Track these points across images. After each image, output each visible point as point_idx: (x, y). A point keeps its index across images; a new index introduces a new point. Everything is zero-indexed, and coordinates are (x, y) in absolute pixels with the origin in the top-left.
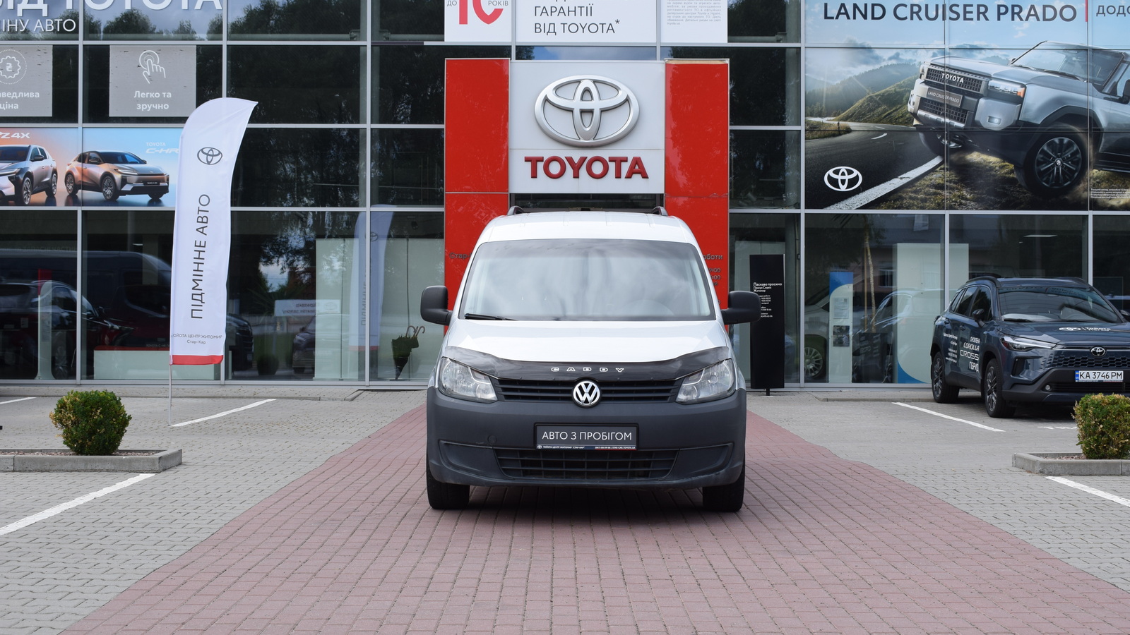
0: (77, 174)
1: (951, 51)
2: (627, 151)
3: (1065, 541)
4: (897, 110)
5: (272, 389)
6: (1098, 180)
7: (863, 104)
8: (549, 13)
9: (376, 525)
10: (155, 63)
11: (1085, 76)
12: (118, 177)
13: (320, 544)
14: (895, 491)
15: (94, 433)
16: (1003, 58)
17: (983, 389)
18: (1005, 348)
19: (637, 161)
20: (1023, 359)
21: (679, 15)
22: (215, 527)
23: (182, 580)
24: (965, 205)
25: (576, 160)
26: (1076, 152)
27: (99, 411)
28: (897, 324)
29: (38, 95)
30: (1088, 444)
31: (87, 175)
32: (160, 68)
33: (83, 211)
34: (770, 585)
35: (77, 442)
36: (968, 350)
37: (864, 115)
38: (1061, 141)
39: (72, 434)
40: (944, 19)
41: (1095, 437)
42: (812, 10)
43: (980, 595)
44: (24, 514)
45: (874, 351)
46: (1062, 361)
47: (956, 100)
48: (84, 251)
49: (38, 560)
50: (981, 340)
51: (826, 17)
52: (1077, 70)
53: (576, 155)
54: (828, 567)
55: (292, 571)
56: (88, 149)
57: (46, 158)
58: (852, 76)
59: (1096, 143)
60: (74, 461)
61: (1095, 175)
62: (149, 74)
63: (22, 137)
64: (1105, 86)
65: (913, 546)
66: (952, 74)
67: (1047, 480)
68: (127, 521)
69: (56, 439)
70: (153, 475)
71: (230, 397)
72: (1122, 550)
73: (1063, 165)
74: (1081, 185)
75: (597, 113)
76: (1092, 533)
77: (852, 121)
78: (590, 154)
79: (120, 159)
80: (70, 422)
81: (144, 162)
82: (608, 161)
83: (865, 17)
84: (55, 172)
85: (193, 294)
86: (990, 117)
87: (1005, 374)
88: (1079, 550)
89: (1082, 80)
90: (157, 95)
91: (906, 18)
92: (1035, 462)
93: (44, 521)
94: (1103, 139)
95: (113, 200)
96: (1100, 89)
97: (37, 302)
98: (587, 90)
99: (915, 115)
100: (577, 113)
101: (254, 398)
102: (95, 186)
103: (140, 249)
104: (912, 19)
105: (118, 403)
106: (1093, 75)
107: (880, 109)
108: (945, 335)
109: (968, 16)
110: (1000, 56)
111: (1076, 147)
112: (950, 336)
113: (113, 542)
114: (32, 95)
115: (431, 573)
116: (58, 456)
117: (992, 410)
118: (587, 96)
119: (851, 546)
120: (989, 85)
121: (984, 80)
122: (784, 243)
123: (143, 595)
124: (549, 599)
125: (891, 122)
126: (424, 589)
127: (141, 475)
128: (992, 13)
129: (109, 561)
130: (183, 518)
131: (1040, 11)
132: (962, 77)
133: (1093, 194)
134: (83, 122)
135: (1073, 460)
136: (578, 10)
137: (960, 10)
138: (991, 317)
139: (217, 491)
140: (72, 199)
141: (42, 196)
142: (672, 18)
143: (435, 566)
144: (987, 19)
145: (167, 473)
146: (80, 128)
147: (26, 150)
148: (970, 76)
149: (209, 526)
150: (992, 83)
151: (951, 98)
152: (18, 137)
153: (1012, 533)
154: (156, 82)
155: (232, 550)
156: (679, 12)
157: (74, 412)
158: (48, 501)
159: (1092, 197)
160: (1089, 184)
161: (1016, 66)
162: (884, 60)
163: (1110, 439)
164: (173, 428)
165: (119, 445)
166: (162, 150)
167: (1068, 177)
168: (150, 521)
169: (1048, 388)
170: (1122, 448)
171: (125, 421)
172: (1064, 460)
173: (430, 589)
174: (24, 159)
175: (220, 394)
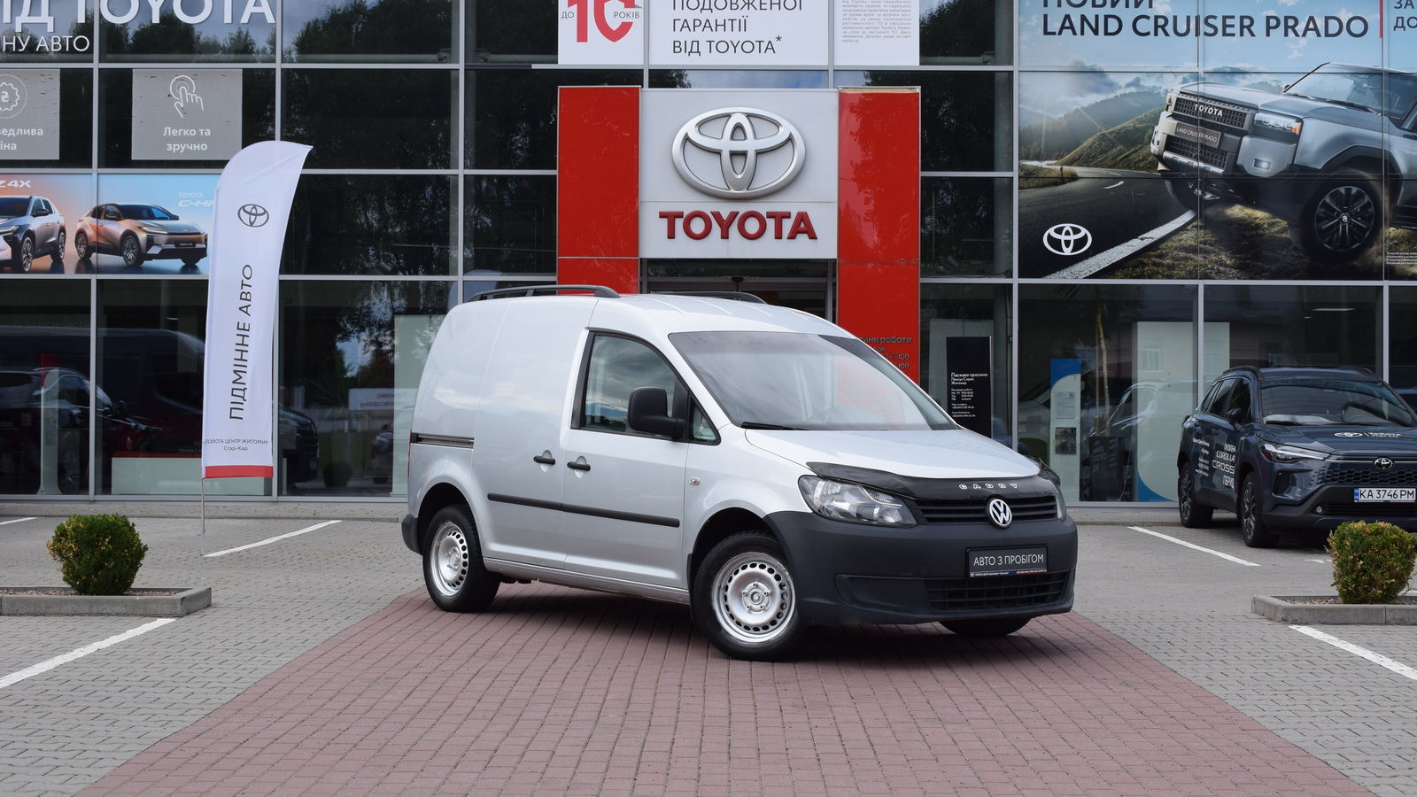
0: (90, 232)
1: (1206, 75)
2: (790, 204)
3: (1285, 708)
4: (1136, 151)
5: (337, 507)
6: (1396, 241)
7: (1093, 143)
8: (692, 27)
9: (439, 685)
10: (190, 91)
11: (1379, 108)
12: (142, 236)
13: (368, 708)
14: (1094, 643)
15: (101, 567)
16: (1274, 84)
17: (1239, 509)
18: (1265, 458)
19: (803, 217)
20: (1288, 473)
21: (858, 30)
22: (242, 686)
23: (193, 752)
24: (1224, 273)
25: (725, 216)
26: (1368, 205)
27: (107, 540)
28: (1137, 425)
29: (41, 132)
30: (1345, 585)
31: (103, 234)
32: (197, 98)
33: (98, 280)
34: (905, 760)
35: (80, 578)
36: (1222, 460)
37: (1094, 157)
38: (1348, 191)
39: (74, 568)
40: (1197, 34)
41: (1354, 576)
42: (1028, 23)
43: (1157, 774)
44: (10, 669)
45: (1111, 460)
46: (1337, 475)
47: (1213, 139)
48: (99, 329)
49: (22, 727)
50: (1237, 449)
51: (1046, 32)
52: (1369, 100)
53: (725, 210)
54: (982, 739)
55: (328, 741)
56: (105, 200)
57: (51, 212)
58: (1078, 107)
59: (1394, 194)
60: (76, 602)
61: (1392, 234)
62: (182, 105)
63: (21, 186)
64: (1405, 120)
65: (1094, 714)
66: (1208, 105)
67: (1290, 629)
68: (135, 679)
69: (53, 575)
70: (174, 620)
71: (284, 518)
72: (1351, 720)
73: (1350, 222)
74: (1374, 248)
75: (751, 155)
76: (1322, 698)
77: (1079, 166)
78: (742, 208)
79: (145, 213)
80: (71, 554)
81: (176, 218)
82: (765, 216)
83: (1096, 32)
84: (62, 230)
85: (233, 389)
86: (1257, 161)
87: (1266, 492)
88: (1298, 720)
89: (1375, 113)
90: (193, 132)
91: (1148, 34)
92: (1276, 607)
93: (32, 679)
94: (1402, 188)
95: (135, 267)
96: (1399, 124)
97: (40, 396)
98: (739, 127)
99: (1159, 157)
100: (726, 155)
101: (314, 519)
102: (114, 247)
103: (174, 326)
104: (1156, 34)
105: (131, 529)
106: (1390, 106)
107: (1114, 150)
108: (1195, 440)
109: (1229, 30)
110: (1269, 82)
111: (1367, 199)
112: (1201, 442)
113: (114, 704)
114: (33, 132)
115: (496, 744)
116: (57, 596)
117: (1249, 537)
118: (739, 134)
119: (1018, 714)
120: (1256, 119)
121: (1249, 113)
122: (992, 322)
123: (144, 770)
124: (632, 776)
125: (1129, 167)
126: (485, 763)
127: (159, 620)
128: (1259, 28)
129: (108, 729)
130: (204, 675)
131: (1320, 24)
132: (1221, 109)
133: (1389, 259)
134: (99, 167)
135: (1327, 605)
136: (729, 24)
137: (1218, 23)
138: (1251, 419)
139: (251, 640)
140: (85, 265)
141: (46, 261)
142: (848, 34)
143: (504, 735)
144: (1252, 35)
145: (191, 617)
146: (95, 175)
147: (26, 202)
148: (1231, 108)
149: (236, 685)
150: (1259, 116)
151: (1206, 137)
152: (16, 185)
153: (1223, 697)
154: (191, 116)
155: (259, 715)
156: (857, 26)
157: (76, 541)
158: (40, 653)
159: (1388, 263)
160: (1385, 246)
161: (1290, 95)
162: (1120, 87)
163: (1372, 579)
164: (206, 558)
165: (132, 582)
166: (198, 202)
167: (1356, 238)
168: (162, 679)
169: (1319, 510)
170: (1388, 589)
171: (139, 553)
172: (1317, 605)
173: (491, 763)
174: (23, 213)
175: (271, 514)
